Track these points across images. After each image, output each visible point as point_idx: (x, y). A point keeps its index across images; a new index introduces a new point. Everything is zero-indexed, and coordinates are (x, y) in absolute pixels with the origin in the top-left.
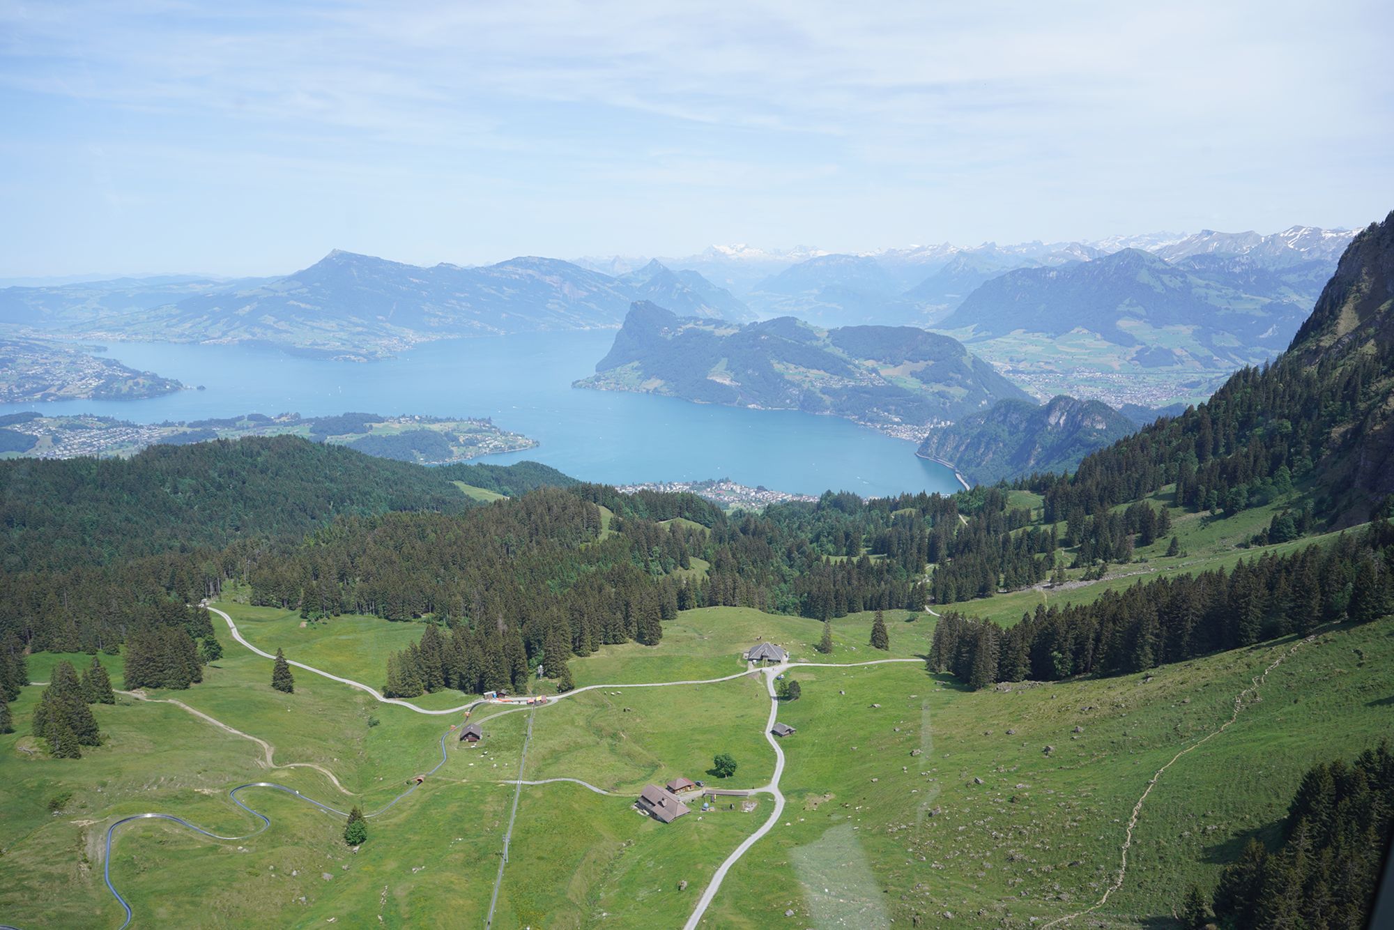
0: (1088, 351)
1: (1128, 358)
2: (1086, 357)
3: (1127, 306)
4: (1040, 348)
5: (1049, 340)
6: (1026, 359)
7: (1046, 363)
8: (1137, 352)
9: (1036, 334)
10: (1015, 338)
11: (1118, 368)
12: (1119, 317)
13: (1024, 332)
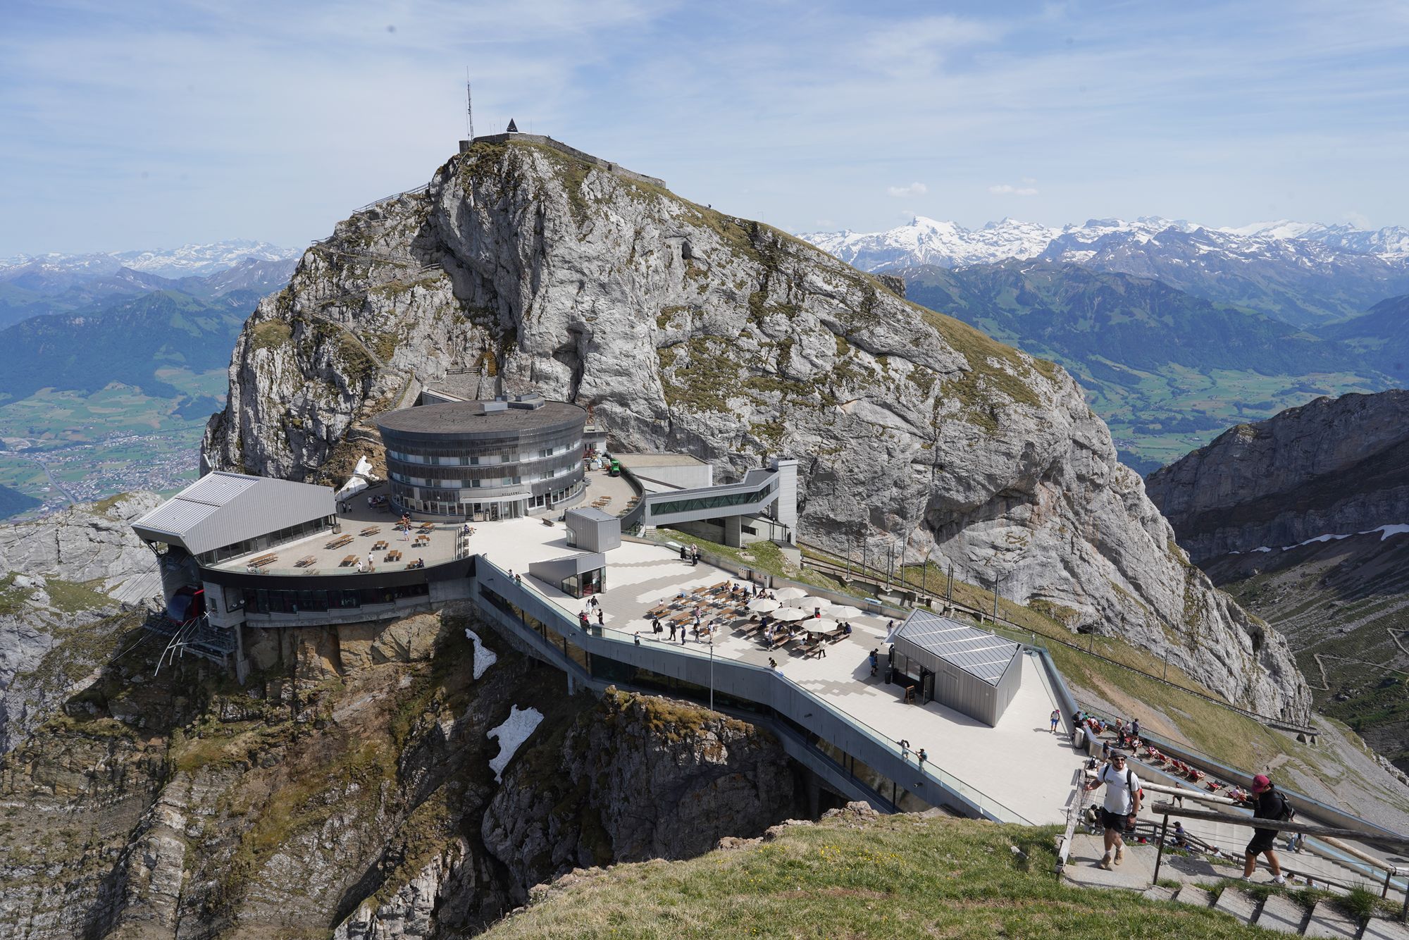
0: (125, 410)
1: (170, 412)
2: (121, 418)
3: (164, 353)
4: (69, 412)
5: (81, 400)
6: (49, 429)
7: (74, 431)
8: (179, 404)
9: (67, 393)
10: (41, 400)
11: (157, 426)
12: (156, 367)
13: (52, 391)
